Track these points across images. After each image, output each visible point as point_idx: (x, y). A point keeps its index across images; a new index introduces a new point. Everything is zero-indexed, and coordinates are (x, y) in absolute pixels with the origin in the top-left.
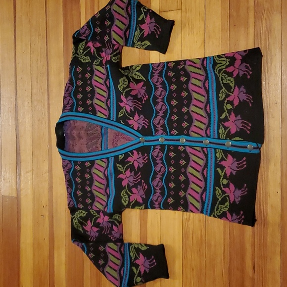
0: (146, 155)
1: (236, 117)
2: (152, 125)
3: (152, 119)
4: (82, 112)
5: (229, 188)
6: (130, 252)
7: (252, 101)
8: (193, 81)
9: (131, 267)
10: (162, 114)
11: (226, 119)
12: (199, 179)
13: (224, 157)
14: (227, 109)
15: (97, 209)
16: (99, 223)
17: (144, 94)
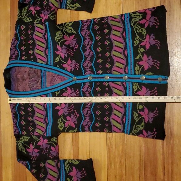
0: (77, 90)
1: (148, 57)
2: (82, 68)
3: (82, 63)
4: (25, 60)
5: (144, 112)
6: (65, 166)
7: (160, 45)
8: (114, 32)
9: (66, 178)
10: (90, 59)
11: (140, 60)
12: (120, 107)
13: (140, 88)
14: (140, 52)
15: (38, 135)
16: (39, 146)
17: (75, 44)
